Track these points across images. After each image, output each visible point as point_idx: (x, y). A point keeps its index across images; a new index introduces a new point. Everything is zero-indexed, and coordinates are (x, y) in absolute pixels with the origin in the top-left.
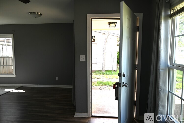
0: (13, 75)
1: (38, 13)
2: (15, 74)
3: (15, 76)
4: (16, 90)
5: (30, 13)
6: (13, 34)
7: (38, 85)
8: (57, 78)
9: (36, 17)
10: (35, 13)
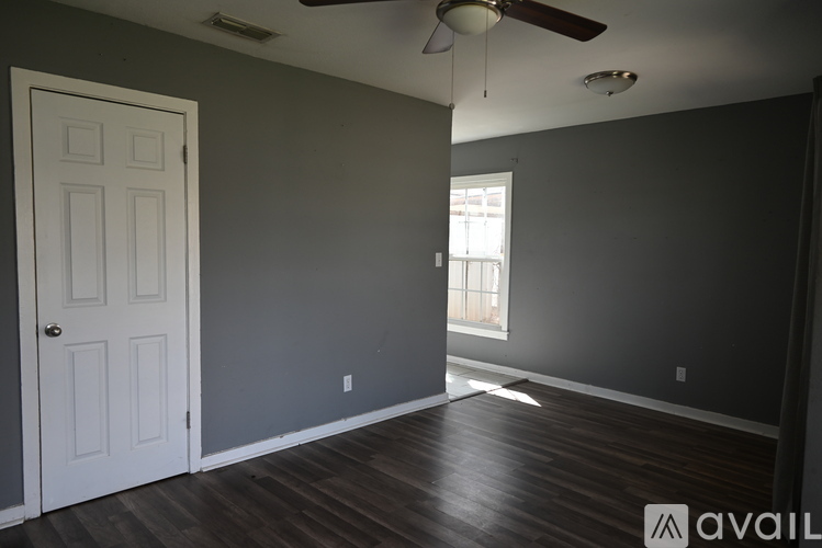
0: (499, 328)
1: (620, 74)
2: (505, 328)
3: (503, 336)
4: (505, 390)
5: (589, 77)
6: (511, 173)
7: (590, 386)
8: (684, 369)
9: (611, 93)
10: (607, 75)
